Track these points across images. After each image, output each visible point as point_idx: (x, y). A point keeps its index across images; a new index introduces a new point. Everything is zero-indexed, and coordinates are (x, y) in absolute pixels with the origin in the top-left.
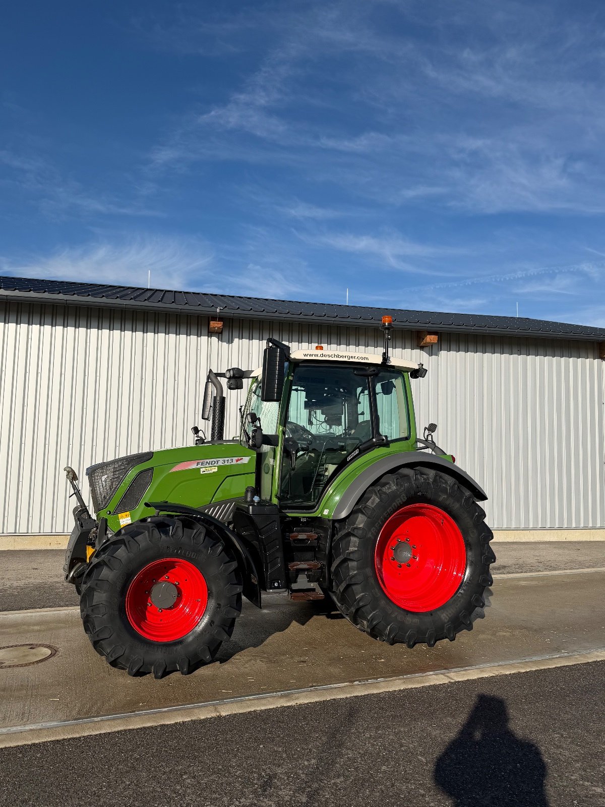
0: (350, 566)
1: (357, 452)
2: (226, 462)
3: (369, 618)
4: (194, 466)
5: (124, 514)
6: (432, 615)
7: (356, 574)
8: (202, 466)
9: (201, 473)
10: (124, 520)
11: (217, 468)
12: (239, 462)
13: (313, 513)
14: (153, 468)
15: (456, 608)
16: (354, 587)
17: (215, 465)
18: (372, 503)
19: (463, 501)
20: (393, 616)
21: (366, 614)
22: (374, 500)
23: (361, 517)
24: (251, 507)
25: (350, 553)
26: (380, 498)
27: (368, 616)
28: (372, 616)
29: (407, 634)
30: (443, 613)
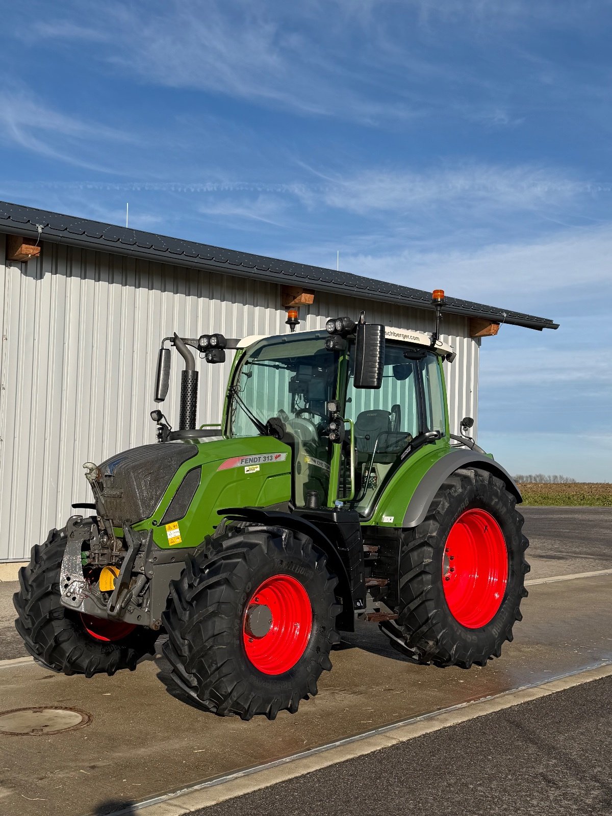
0: (424, 579)
1: (409, 449)
2: (267, 459)
3: (438, 637)
4: (238, 464)
5: (171, 525)
6: (484, 631)
7: (431, 588)
8: (245, 464)
9: (246, 473)
10: (172, 532)
11: (258, 466)
12: (278, 460)
13: (366, 521)
14: (201, 465)
15: (503, 622)
16: (427, 604)
17: (258, 462)
18: (443, 508)
19: (509, 505)
20: (458, 633)
21: (436, 633)
22: (443, 504)
23: (434, 525)
24: (335, 514)
25: (425, 565)
26: (450, 503)
27: (438, 635)
28: (441, 636)
29: (469, 654)
30: (493, 628)
